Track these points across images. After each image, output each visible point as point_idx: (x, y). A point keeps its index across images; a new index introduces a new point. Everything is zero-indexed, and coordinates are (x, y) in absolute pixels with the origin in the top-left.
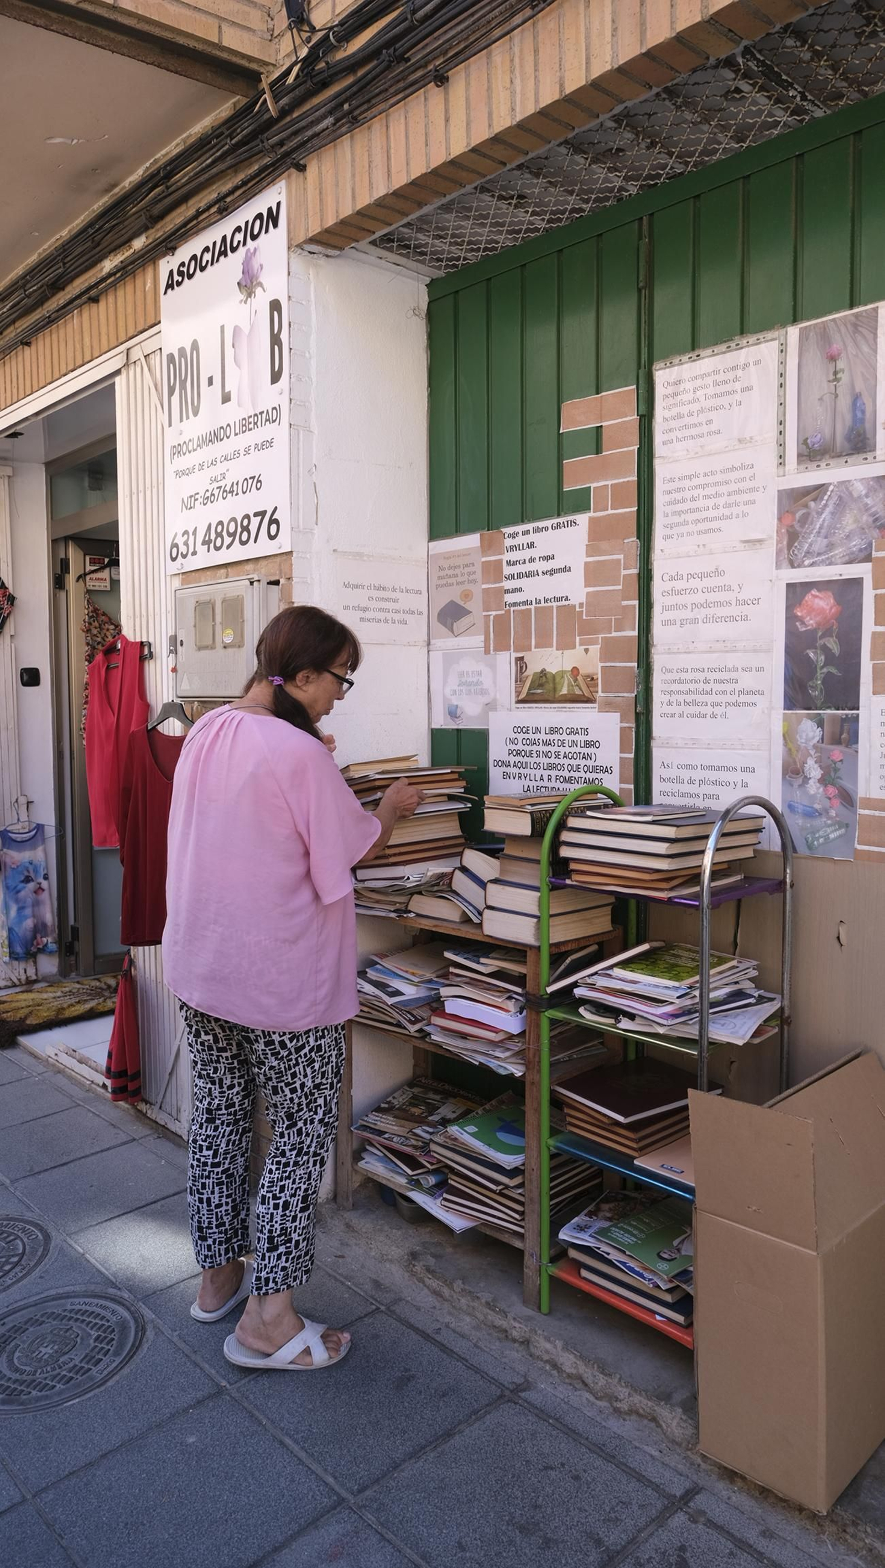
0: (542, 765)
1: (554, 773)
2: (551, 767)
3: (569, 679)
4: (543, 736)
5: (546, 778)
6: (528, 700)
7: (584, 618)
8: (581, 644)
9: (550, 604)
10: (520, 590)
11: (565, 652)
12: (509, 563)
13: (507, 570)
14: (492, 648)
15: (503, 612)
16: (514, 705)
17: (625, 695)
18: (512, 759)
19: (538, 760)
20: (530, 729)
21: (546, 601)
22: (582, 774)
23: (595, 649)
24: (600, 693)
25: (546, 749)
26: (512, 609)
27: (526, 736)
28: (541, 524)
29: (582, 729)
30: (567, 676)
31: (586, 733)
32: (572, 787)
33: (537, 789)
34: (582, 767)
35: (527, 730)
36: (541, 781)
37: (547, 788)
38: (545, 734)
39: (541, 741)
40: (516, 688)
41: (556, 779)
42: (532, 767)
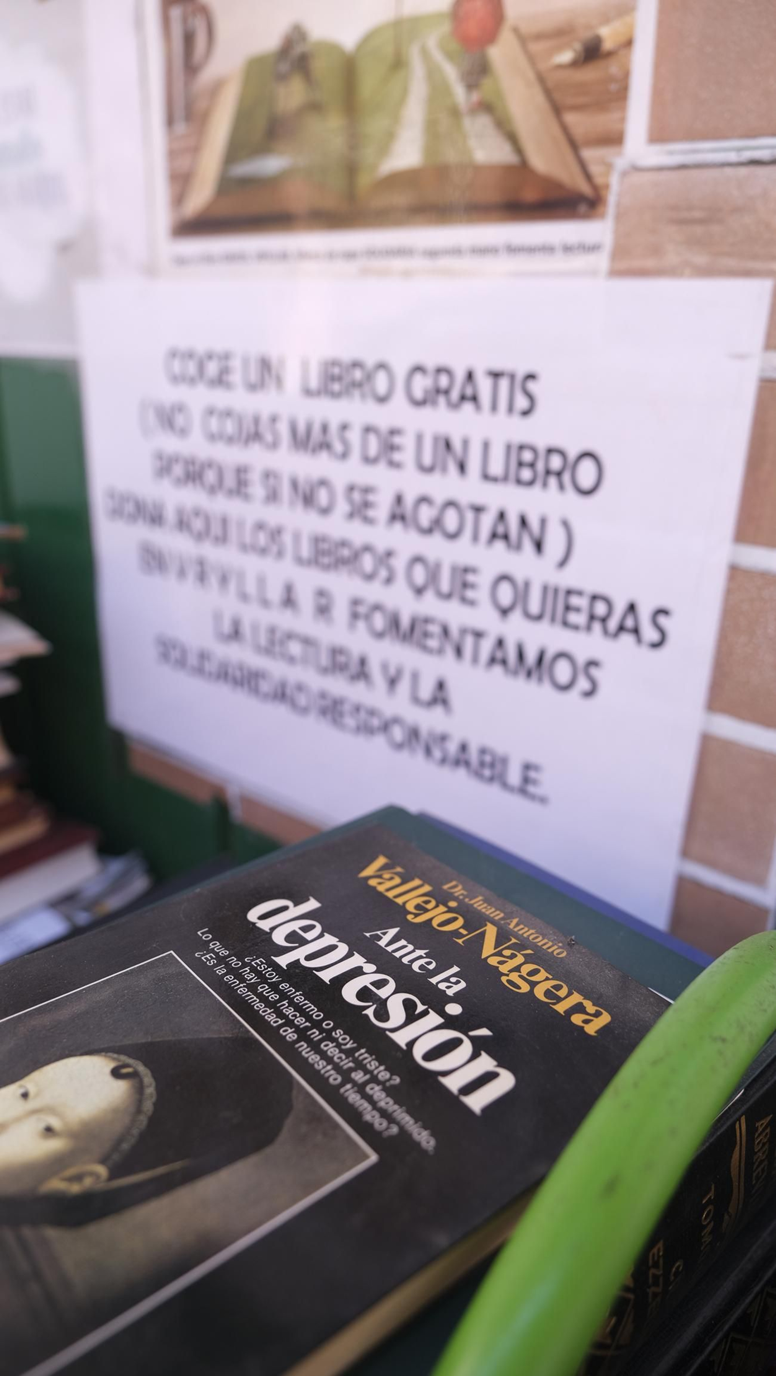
0: (287, 541)
1: (340, 587)
2: (325, 555)
3: (434, 76)
4: (291, 404)
5: (306, 599)
16: (166, 250)
18: (171, 495)
19: (274, 515)
24: (637, 143)
25: (306, 466)
27: (220, 398)
29: (496, 375)
30: (425, 53)
31: (522, 402)
32: (426, 667)
33: (270, 641)
34: (485, 582)
35: (224, 369)
36: (290, 609)
37: (312, 647)
38: (305, 393)
39: (283, 429)
40: (169, 154)
41: (354, 614)
42: (247, 539)
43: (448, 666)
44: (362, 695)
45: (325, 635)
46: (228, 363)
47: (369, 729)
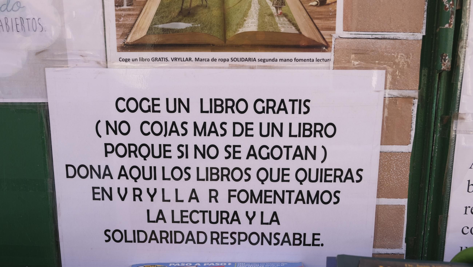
0: (193, 172)
1: (223, 186)
2: (214, 175)
4: (195, 117)
5: (203, 195)
6: (156, 42)
16: (114, 53)
17: (401, 35)
18: (115, 163)
19: (183, 163)
20: (162, 103)
22: (294, 185)
24: (340, 31)
25: (202, 141)
29: (293, 101)
31: (304, 109)
32: (268, 210)
33: (182, 217)
34: (292, 173)
35: (154, 105)
36: (194, 201)
37: (207, 215)
38: (202, 111)
39: (190, 127)
40: (118, 17)
41: (230, 196)
42: (168, 175)
43: (278, 206)
44: (235, 227)
45: (214, 207)
46: (156, 102)
47: (240, 241)
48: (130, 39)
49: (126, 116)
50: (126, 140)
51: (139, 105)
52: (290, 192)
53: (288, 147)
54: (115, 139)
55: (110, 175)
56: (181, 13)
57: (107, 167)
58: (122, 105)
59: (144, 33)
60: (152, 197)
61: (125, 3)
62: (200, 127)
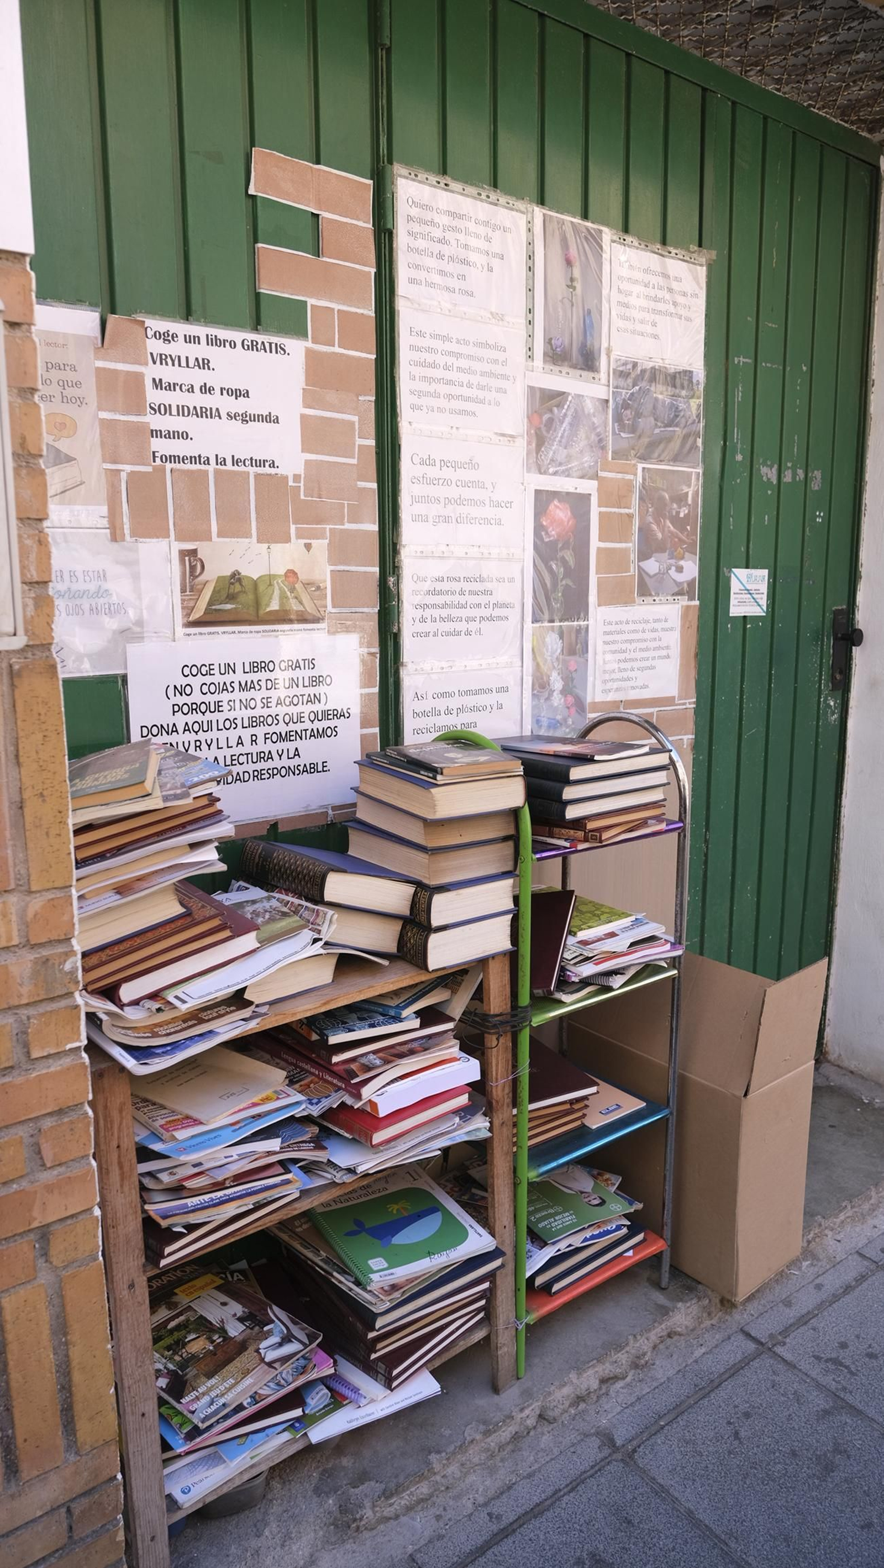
0: (239, 722)
1: (260, 731)
2: (254, 722)
3: (280, 589)
4: (239, 677)
5: (246, 740)
6: (210, 620)
7: (302, 497)
8: (299, 536)
9: (242, 468)
10: (185, 436)
11: (272, 546)
12: (158, 384)
13: (154, 396)
14: (127, 532)
15: (149, 469)
16: (180, 631)
17: (366, 610)
18: (180, 720)
19: (231, 715)
20: (216, 667)
21: (236, 462)
22: (308, 725)
23: (320, 545)
24: (330, 608)
25: (245, 695)
26: (169, 466)
27: (208, 679)
28: (223, 334)
29: (304, 660)
30: (277, 583)
31: (311, 666)
32: (291, 746)
33: (232, 760)
34: (306, 715)
35: (210, 669)
36: (240, 746)
37: (250, 756)
38: (244, 672)
39: (236, 686)
40: (183, 601)
41: (266, 739)
42: (221, 726)
43: (298, 743)
44: (270, 764)
45: (254, 749)
46: (212, 667)
47: (273, 775)
48: (191, 619)
49: (190, 680)
50: (189, 700)
51: (199, 670)
52: (306, 730)
53: (302, 695)
54: (180, 700)
55: (176, 731)
56: (227, 597)
57: (174, 724)
58: (187, 671)
59: (202, 613)
60: (209, 746)
61: (188, 590)
62: (243, 685)
